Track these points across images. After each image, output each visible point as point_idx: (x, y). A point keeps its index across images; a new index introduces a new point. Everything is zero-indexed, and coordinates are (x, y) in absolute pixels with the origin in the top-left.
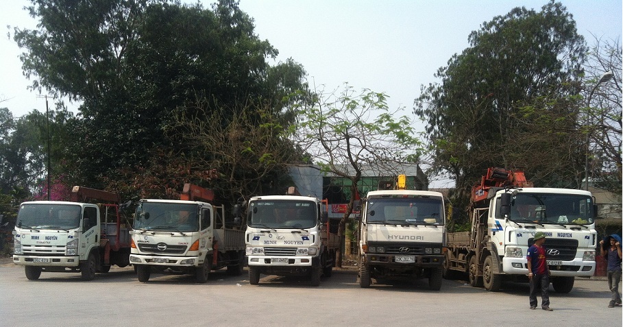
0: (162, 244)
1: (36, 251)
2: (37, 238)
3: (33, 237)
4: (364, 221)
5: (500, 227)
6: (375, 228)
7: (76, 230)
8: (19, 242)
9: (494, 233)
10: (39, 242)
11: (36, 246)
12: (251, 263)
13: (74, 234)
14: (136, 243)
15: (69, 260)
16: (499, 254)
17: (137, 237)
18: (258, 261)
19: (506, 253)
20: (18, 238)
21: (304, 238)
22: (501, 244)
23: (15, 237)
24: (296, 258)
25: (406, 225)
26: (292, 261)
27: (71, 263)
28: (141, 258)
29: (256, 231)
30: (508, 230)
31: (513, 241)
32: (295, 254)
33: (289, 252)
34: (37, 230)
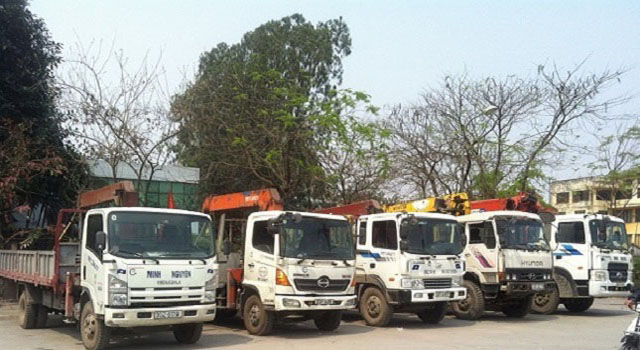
0: (324, 278)
1: (156, 298)
2: (158, 274)
3: (150, 273)
4: (498, 245)
5: (575, 252)
6: (510, 253)
7: (215, 258)
8: (124, 284)
9: (559, 257)
10: (162, 282)
11: (156, 289)
12: (414, 300)
13: (215, 267)
14: (291, 278)
15: (210, 311)
16: (575, 278)
17: (292, 269)
18: (420, 296)
19: (593, 277)
20: (121, 277)
21: (458, 266)
22: (580, 268)
23: (115, 274)
24: (456, 290)
25: (531, 249)
26: (452, 294)
27: (212, 316)
28: (301, 301)
29: (415, 257)
30: (595, 254)
31: (599, 265)
32: (450, 286)
33: (444, 282)
34: (156, 260)
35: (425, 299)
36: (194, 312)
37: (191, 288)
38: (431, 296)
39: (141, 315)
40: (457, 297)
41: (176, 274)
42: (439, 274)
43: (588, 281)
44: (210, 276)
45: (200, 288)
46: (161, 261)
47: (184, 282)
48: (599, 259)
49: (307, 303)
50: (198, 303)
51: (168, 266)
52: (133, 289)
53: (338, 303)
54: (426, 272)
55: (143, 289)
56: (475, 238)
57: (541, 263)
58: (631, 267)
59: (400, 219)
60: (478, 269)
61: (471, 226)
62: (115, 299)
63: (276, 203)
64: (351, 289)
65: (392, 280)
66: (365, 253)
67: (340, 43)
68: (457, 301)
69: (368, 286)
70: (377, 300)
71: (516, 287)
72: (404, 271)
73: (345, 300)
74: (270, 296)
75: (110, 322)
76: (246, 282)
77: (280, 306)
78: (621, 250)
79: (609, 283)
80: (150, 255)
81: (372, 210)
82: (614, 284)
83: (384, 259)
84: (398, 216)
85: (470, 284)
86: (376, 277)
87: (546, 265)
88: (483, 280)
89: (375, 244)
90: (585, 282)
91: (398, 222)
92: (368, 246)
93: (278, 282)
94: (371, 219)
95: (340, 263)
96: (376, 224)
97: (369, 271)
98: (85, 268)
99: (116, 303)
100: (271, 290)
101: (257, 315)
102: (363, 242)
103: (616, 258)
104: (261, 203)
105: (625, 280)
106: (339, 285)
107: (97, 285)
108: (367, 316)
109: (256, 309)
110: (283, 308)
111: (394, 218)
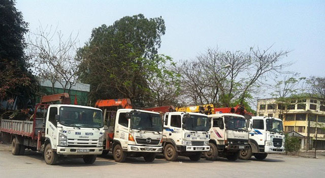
0: (149, 139)
1: (78, 143)
2: (79, 134)
3: (76, 133)
4: (225, 128)
5: (259, 133)
6: (230, 132)
7: (103, 128)
8: (66, 137)
9: (252, 135)
10: (81, 137)
11: (78, 140)
12: (187, 150)
13: (103, 131)
14: (135, 138)
15: (100, 150)
16: (259, 144)
17: (136, 134)
18: (190, 148)
19: (266, 145)
20: (65, 134)
21: (207, 136)
22: (261, 140)
23: (62, 132)
24: (205, 147)
25: (239, 131)
26: (204, 148)
27: (101, 152)
28: (139, 148)
29: (188, 132)
30: (268, 134)
31: (269, 139)
32: (203, 145)
33: (201, 143)
34: (79, 128)
35: (192, 150)
36: (93, 150)
37: (93, 140)
38: (194, 148)
39: (72, 150)
40: (206, 150)
41: (86, 134)
42: (198, 139)
43: (264, 146)
44: (101, 135)
45: (96, 140)
46: (81, 128)
47: (90, 137)
48: (269, 136)
49: (141, 149)
50: (95, 146)
51: (84, 131)
52: (69, 139)
53: (155, 150)
54: (193, 138)
55: (73, 140)
56: (215, 125)
57: (243, 137)
58: (284, 141)
59: (183, 115)
60: (216, 138)
61: (214, 119)
62: (62, 143)
63: (129, 105)
64: (160, 144)
65: (178, 141)
66: (167, 129)
67: (160, 28)
68: (206, 151)
69: (168, 143)
70: (172, 150)
71: (232, 147)
72: (184, 138)
73: (157, 148)
74: (126, 145)
75: (59, 153)
76: (115, 139)
77: (130, 150)
78: (279, 133)
79: (273, 147)
80: (77, 125)
81: (171, 110)
82: (276, 148)
83: (175, 132)
84: (182, 114)
85: (212, 145)
86: (171, 139)
87: (246, 138)
88: (218, 143)
89: (171, 125)
90: (263, 146)
91: (182, 116)
92: (169, 126)
93: (129, 139)
94: (170, 114)
95: (156, 133)
96: (172, 116)
97: (168, 137)
98: (48, 129)
99: (62, 145)
100: (126, 143)
101: (119, 153)
102: (166, 124)
103: (277, 136)
104: (122, 105)
105: (281, 146)
106: (155, 142)
107: (53, 137)
108: (167, 156)
109: (119, 151)
110: (131, 151)
111: (180, 115)
